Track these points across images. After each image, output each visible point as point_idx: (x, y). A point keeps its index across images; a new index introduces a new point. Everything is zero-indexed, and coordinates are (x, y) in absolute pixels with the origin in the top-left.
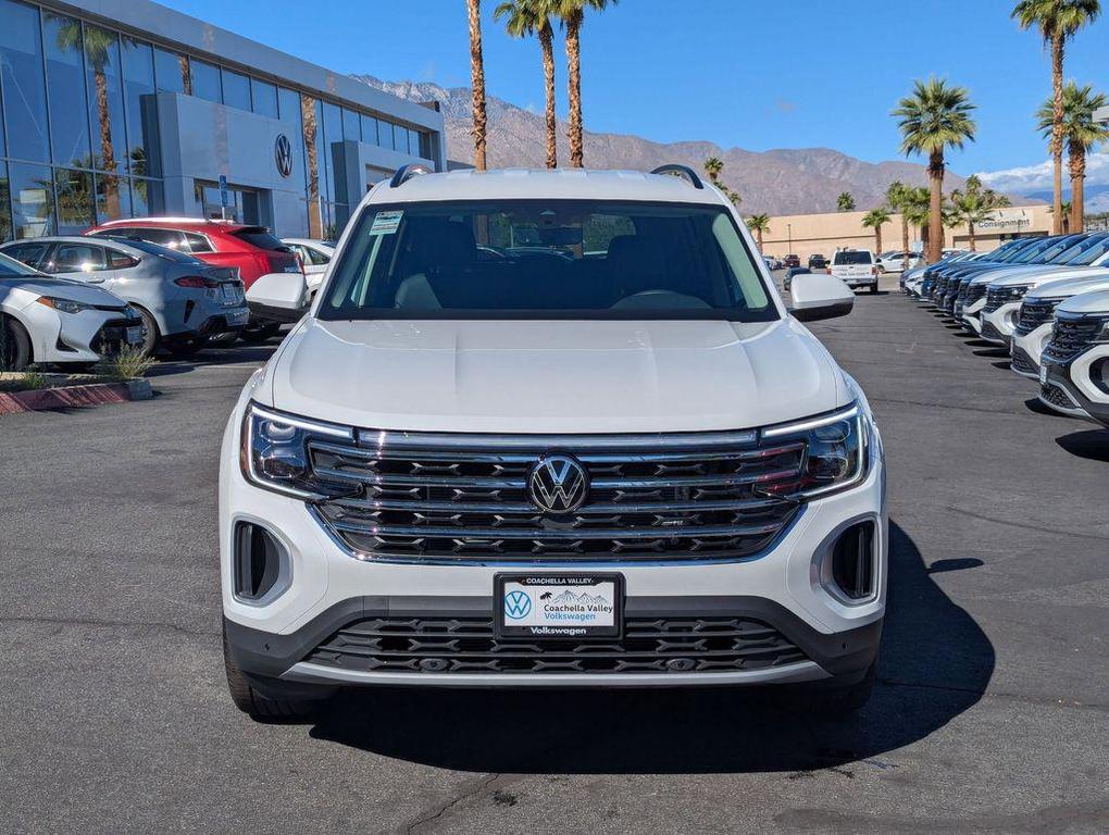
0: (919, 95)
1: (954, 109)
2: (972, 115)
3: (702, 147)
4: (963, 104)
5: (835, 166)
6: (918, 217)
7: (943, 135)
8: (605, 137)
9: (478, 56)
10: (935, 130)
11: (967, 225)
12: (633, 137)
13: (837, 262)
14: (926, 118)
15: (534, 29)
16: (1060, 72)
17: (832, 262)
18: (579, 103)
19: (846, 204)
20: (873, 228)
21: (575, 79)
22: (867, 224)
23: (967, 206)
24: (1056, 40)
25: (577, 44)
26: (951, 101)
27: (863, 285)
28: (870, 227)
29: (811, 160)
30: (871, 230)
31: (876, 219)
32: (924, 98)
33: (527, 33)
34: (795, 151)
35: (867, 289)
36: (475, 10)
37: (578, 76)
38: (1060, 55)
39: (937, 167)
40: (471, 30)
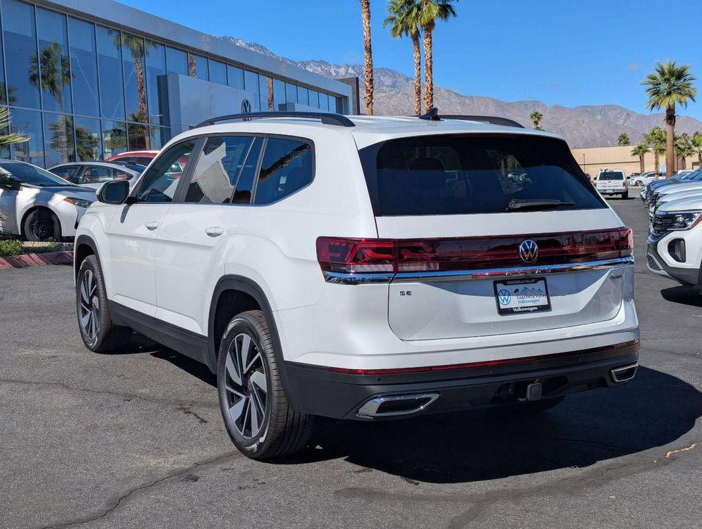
0: (659, 71)
1: (682, 81)
2: (694, 84)
3: (534, 105)
4: (688, 77)
5: (621, 116)
6: (663, 149)
7: (674, 97)
8: (471, 98)
9: (369, 50)
10: (669, 94)
11: (697, 155)
12: (488, 98)
13: (601, 179)
14: (664, 87)
17: (598, 178)
18: (431, 79)
19: (624, 141)
20: (638, 156)
21: (429, 64)
22: (634, 154)
23: (697, 143)
25: (431, 42)
26: (680, 75)
27: (617, 193)
28: (636, 156)
29: (605, 113)
30: (637, 158)
31: (640, 151)
32: (663, 73)
33: (404, 35)
34: (595, 107)
35: (620, 196)
36: (367, 22)
37: (431, 62)
39: (671, 117)
40: (365, 33)
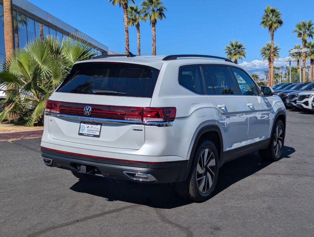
0: (231, 45)
1: (240, 49)
2: (245, 51)
4: (242, 48)
7: (237, 56)
9: (127, 32)
10: (235, 55)
14: (233, 51)
15: (135, 24)
16: (273, 40)
18: (155, 45)
21: (154, 39)
24: (272, 31)
25: (155, 29)
26: (240, 47)
33: (133, 25)
38: (273, 35)
